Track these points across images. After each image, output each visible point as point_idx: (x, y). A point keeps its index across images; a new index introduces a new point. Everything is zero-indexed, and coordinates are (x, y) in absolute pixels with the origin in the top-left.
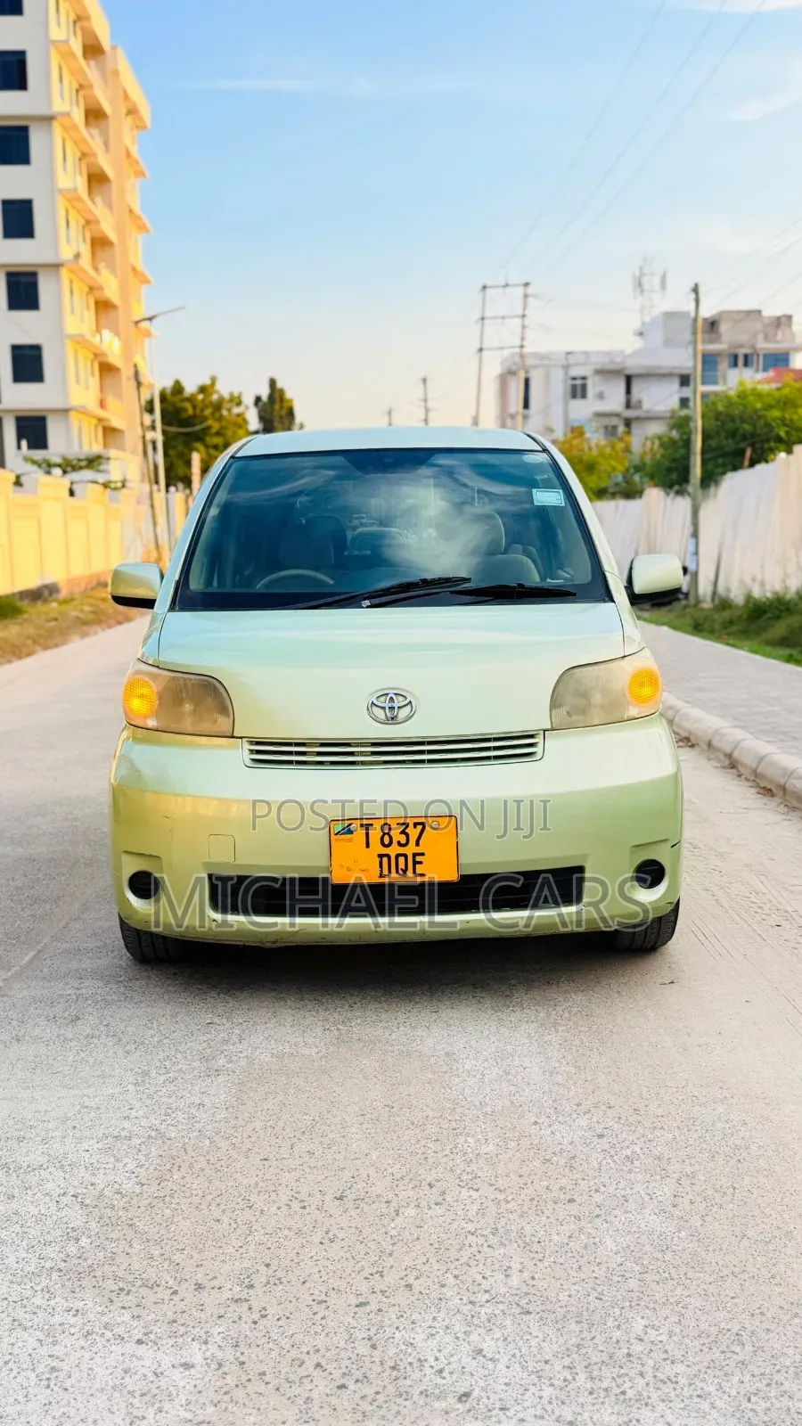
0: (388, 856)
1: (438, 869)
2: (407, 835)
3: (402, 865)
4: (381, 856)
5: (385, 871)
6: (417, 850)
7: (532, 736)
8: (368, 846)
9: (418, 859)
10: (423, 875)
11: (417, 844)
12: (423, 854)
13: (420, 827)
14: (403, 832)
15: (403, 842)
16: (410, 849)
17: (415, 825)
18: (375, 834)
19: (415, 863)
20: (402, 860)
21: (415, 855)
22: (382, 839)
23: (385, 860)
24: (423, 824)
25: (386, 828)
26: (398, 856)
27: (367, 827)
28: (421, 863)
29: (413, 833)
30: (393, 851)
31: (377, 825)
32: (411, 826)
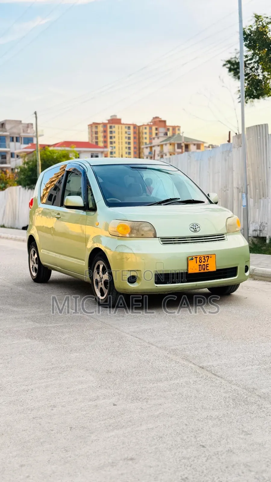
0: (201, 265)
1: (212, 268)
2: (205, 259)
3: (204, 267)
4: (199, 265)
5: (200, 269)
6: (207, 263)
7: (223, 235)
8: (196, 263)
9: (208, 265)
10: (208, 270)
11: (207, 262)
12: (208, 264)
13: (208, 257)
14: (204, 259)
15: (204, 261)
16: (205, 263)
17: (207, 257)
18: (198, 259)
19: (207, 267)
20: (204, 266)
21: (207, 264)
22: (200, 261)
23: (200, 266)
24: (208, 256)
25: (200, 258)
26: (203, 265)
27: (196, 258)
28: (208, 266)
29: (206, 259)
30: (202, 264)
31: (198, 257)
32: (206, 257)
